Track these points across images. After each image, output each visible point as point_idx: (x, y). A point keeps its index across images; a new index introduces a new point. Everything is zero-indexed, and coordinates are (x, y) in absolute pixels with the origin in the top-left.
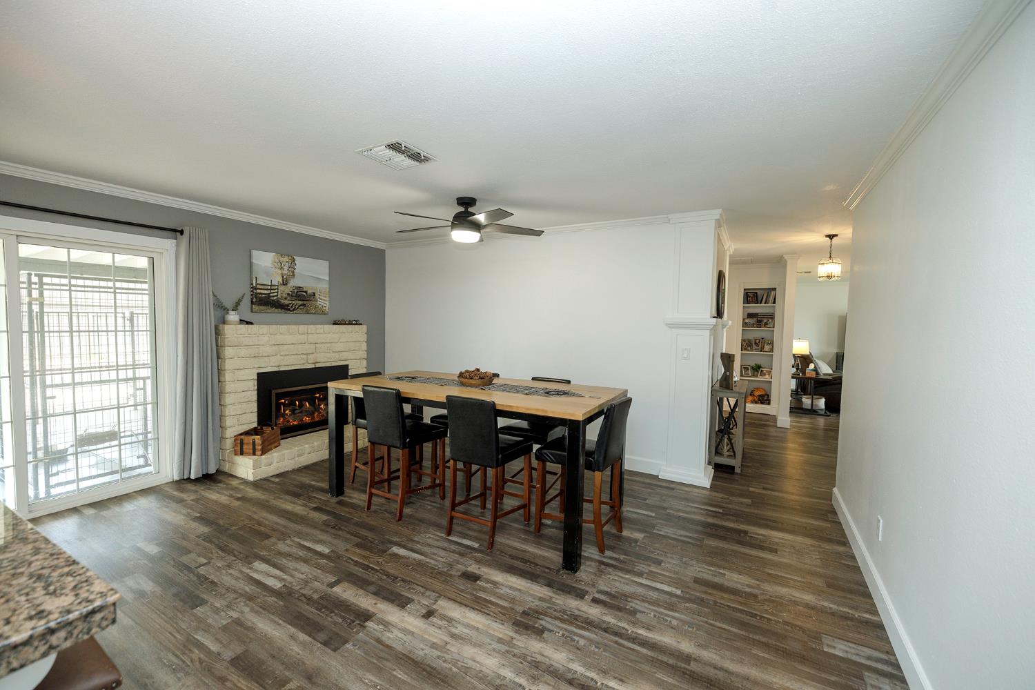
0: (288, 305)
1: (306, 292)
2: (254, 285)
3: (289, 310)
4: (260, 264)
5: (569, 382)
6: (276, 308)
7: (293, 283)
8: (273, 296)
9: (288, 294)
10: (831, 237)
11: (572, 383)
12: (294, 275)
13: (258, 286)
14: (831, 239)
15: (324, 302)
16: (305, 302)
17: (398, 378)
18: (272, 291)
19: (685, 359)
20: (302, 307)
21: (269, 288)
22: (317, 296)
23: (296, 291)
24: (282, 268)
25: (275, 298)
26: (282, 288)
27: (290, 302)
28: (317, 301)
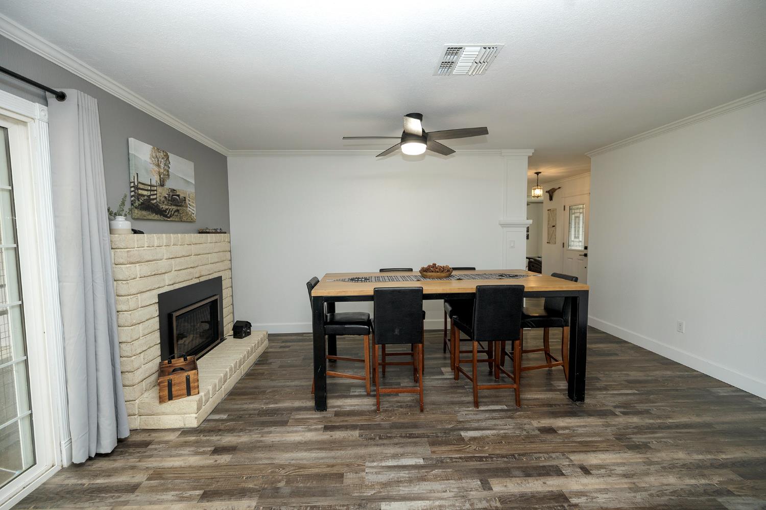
0: (165, 211)
1: (178, 196)
2: (136, 184)
3: (166, 216)
4: (140, 157)
5: (474, 269)
6: (157, 214)
7: (169, 184)
8: (153, 199)
9: (165, 197)
10: (537, 173)
11: (476, 269)
12: (168, 175)
13: (141, 186)
14: (538, 175)
15: (192, 208)
16: (179, 208)
17: (352, 280)
18: (152, 193)
19: (513, 247)
20: (176, 214)
21: (149, 188)
22: (187, 201)
23: (171, 194)
24: (158, 166)
25: (155, 201)
26: (160, 190)
27: (167, 207)
28: (187, 207)
